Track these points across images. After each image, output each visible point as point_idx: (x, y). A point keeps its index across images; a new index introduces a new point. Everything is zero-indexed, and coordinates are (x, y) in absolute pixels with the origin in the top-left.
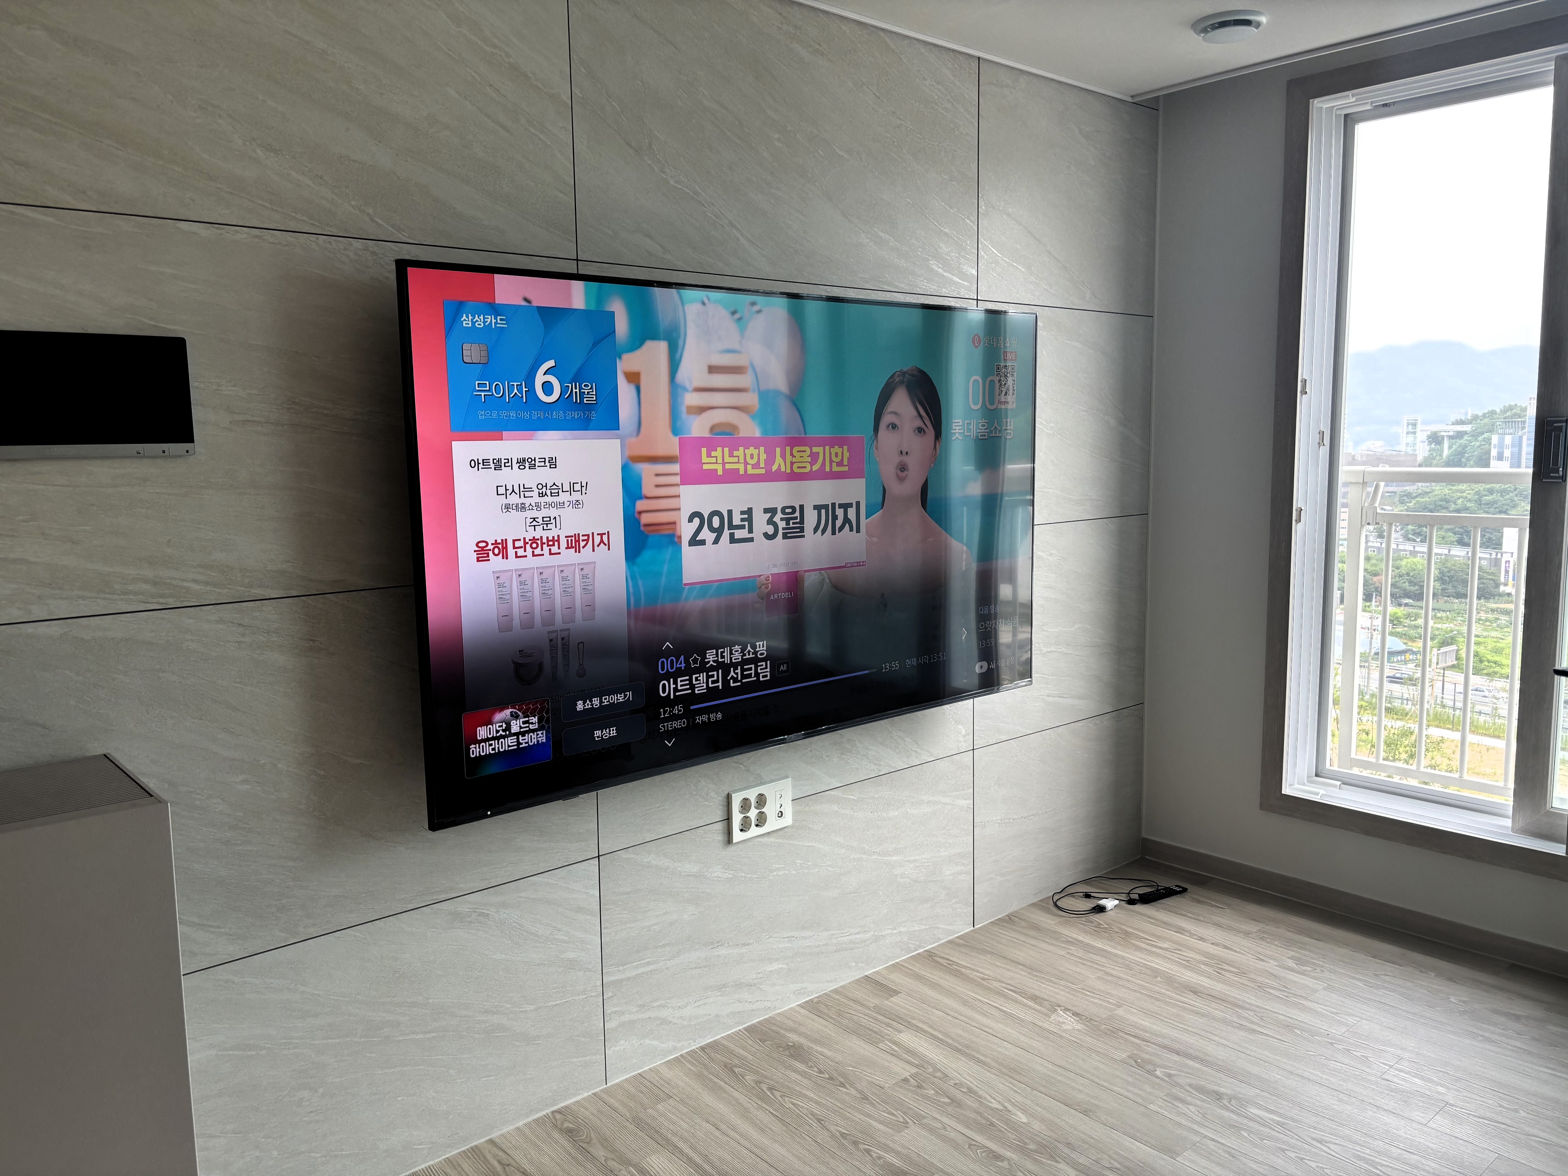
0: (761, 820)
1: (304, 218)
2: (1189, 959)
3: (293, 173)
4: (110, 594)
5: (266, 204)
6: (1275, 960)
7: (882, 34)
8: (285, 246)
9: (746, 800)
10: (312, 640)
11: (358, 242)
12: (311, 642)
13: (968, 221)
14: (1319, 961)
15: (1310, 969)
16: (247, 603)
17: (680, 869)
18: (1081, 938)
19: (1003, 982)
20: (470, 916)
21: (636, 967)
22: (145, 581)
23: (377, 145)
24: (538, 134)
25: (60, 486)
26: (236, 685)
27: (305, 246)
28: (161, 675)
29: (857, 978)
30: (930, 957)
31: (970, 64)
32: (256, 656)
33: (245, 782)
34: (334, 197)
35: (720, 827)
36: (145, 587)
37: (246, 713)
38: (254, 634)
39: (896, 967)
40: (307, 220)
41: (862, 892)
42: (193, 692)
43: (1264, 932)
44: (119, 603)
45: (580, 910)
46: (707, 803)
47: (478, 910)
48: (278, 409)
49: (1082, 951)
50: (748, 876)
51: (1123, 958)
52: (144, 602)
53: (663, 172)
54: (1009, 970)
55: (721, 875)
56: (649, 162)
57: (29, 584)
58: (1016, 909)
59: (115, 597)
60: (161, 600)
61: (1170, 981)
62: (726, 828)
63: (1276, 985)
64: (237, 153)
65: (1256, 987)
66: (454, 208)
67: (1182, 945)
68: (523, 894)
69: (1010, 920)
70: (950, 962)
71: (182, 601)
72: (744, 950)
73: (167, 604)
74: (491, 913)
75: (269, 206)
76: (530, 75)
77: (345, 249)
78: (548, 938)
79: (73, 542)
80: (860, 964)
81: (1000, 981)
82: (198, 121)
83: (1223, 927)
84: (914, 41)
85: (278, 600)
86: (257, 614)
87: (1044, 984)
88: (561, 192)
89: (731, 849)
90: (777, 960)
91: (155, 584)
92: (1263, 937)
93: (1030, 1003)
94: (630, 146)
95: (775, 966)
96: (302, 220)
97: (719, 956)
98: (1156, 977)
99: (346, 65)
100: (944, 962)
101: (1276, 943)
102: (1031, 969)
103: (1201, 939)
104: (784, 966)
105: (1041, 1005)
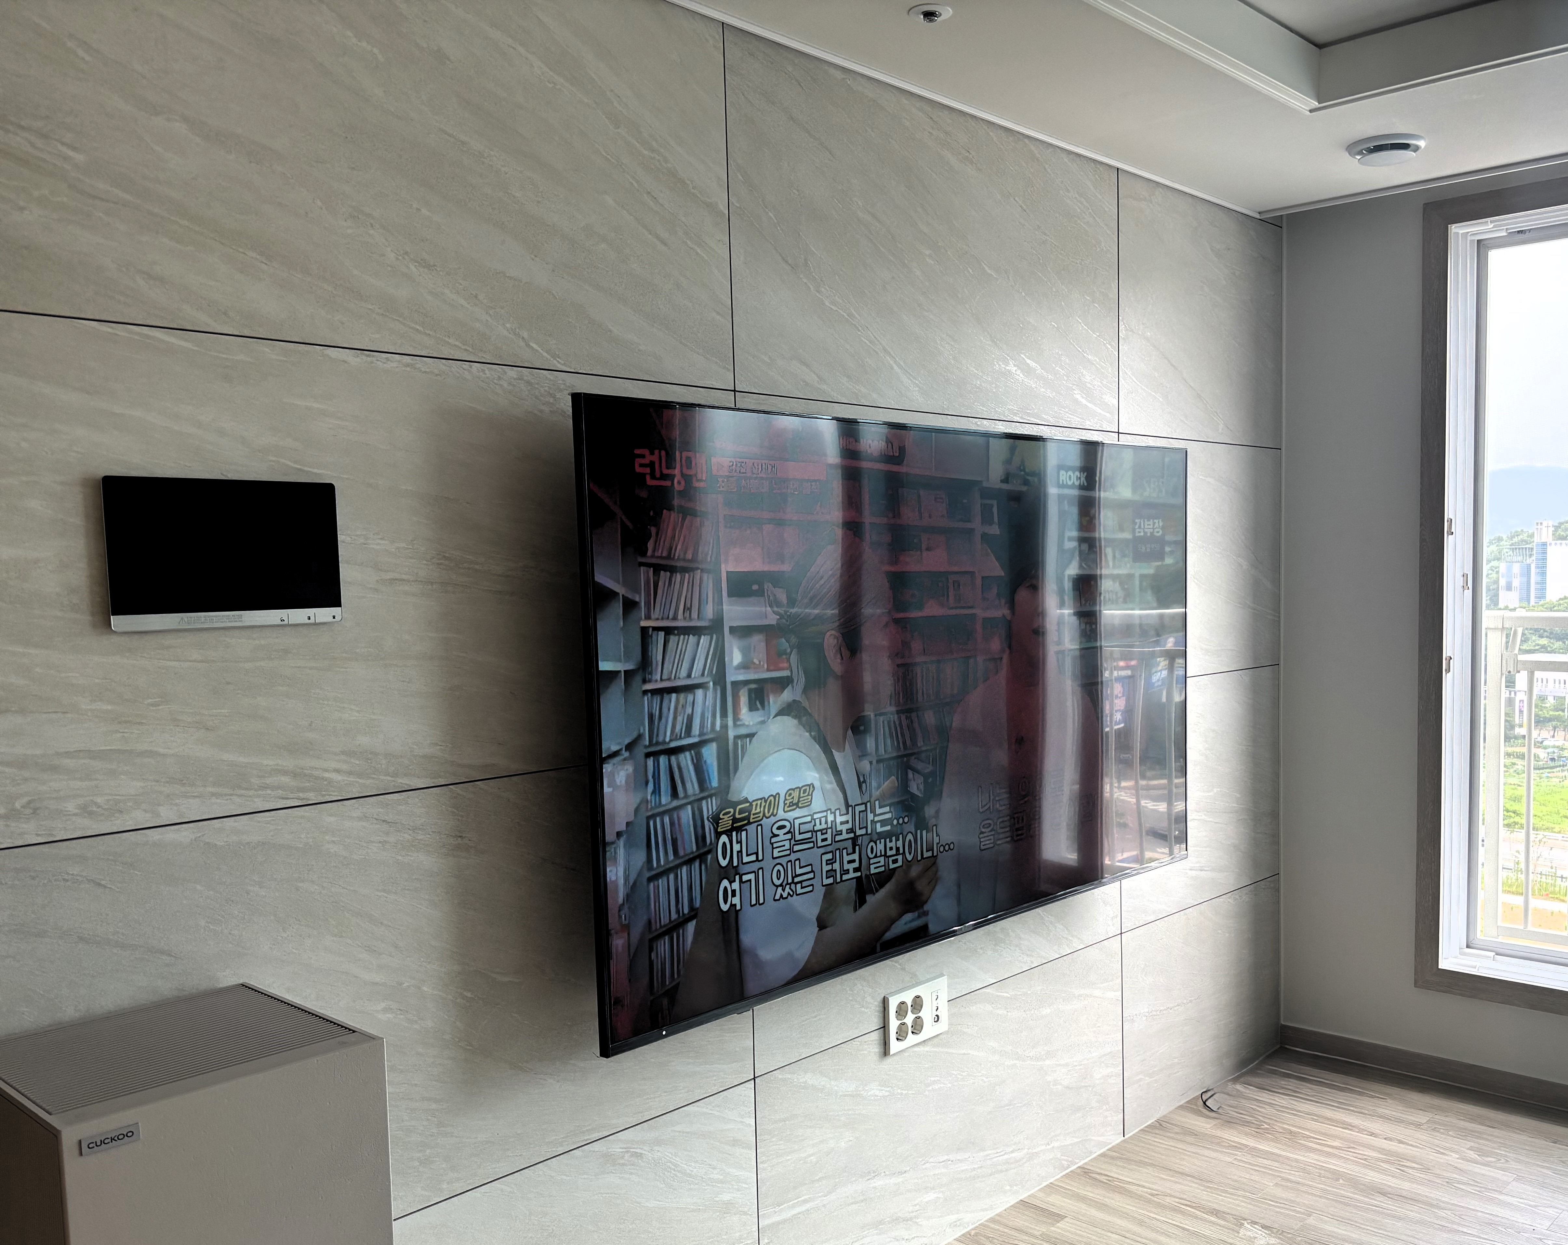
0: (918, 1026)
1: (457, 343)
2: (1366, 1157)
3: (447, 291)
4: (246, 789)
5: (418, 327)
6: (1456, 1152)
7: (1027, 141)
8: (437, 375)
9: (903, 1003)
10: (460, 837)
11: (513, 370)
12: (459, 839)
13: (1109, 347)
14: (1501, 1150)
15: (1494, 1160)
16: (391, 795)
17: (836, 1088)
18: (1244, 1142)
19: (1175, 1197)
20: (623, 1157)
21: (793, 1206)
22: (285, 773)
23: (533, 260)
24: (696, 247)
25: (195, 661)
26: (379, 894)
27: (458, 375)
28: (300, 885)
29: (1012, 1203)
30: (1085, 1173)
31: (1109, 175)
32: (400, 858)
33: (386, 1010)
34: (489, 319)
35: (876, 1036)
36: (285, 779)
37: (389, 926)
38: (398, 831)
39: (1051, 1188)
40: (460, 345)
41: (1016, 1104)
42: (334, 904)
43: (1435, 1122)
44: (256, 800)
45: (735, 1142)
46: (863, 1009)
47: (632, 1150)
48: (427, 565)
49: (1250, 1156)
50: (904, 1092)
51: (1297, 1161)
52: (283, 798)
53: (818, 292)
54: (1176, 1182)
55: (877, 1093)
56: (805, 281)
57: (157, 781)
58: (1165, 1113)
59: (251, 793)
60: (301, 795)
61: (1354, 1183)
62: (882, 1038)
63: (1465, 1180)
64: (389, 268)
65: (1445, 1183)
66: (611, 331)
67: (1354, 1142)
68: (678, 1128)
69: (1160, 1126)
70: (1110, 1179)
71: (323, 796)
72: (900, 1179)
73: (308, 799)
74: (644, 1152)
75: (421, 329)
76: (688, 182)
77: (499, 378)
78: (703, 1178)
79: (208, 729)
80: (1015, 1188)
81: (1171, 1196)
82: (349, 231)
83: (1391, 1120)
84: (1058, 150)
85: (425, 790)
86: (402, 807)
87: (1221, 1195)
88: (718, 313)
89: (889, 1060)
90: (933, 1188)
91: (295, 775)
92: (1435, 1128)
93: (1212, 1219)
94: (787, 262)
95: (931, 1196)
96: (455, 345)
97: (874, 1188)
98: (1338, 1180)
99: (503, 169)
100: (1103, 1178)
101: (1450, 1133)
102: (1200, 1179)
103: (1372, 1134)
104: (941, 1195)
105: (1225, 1220)
